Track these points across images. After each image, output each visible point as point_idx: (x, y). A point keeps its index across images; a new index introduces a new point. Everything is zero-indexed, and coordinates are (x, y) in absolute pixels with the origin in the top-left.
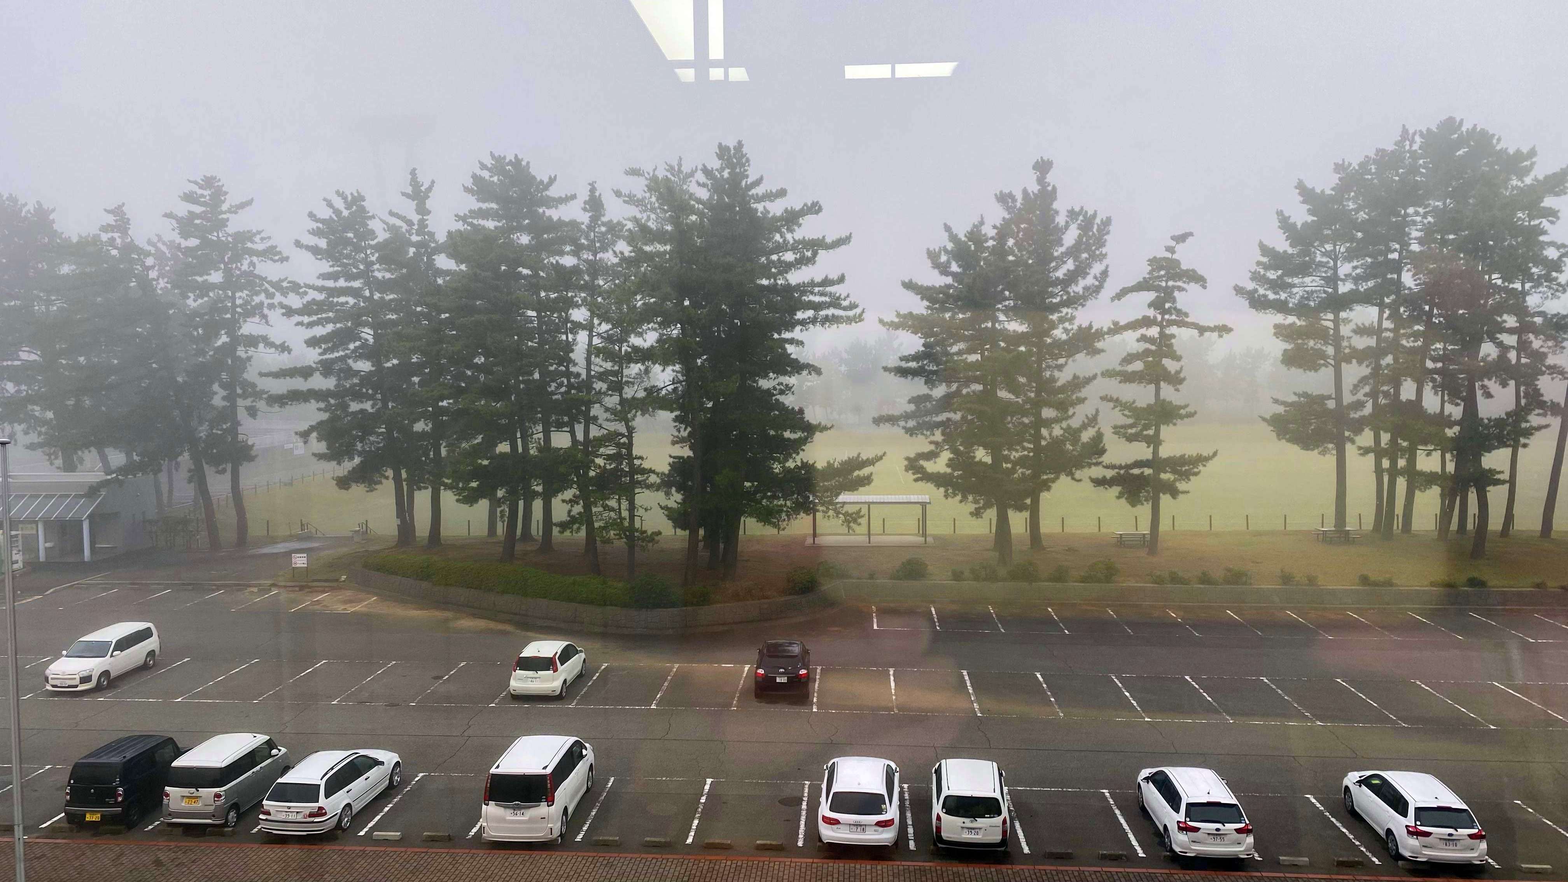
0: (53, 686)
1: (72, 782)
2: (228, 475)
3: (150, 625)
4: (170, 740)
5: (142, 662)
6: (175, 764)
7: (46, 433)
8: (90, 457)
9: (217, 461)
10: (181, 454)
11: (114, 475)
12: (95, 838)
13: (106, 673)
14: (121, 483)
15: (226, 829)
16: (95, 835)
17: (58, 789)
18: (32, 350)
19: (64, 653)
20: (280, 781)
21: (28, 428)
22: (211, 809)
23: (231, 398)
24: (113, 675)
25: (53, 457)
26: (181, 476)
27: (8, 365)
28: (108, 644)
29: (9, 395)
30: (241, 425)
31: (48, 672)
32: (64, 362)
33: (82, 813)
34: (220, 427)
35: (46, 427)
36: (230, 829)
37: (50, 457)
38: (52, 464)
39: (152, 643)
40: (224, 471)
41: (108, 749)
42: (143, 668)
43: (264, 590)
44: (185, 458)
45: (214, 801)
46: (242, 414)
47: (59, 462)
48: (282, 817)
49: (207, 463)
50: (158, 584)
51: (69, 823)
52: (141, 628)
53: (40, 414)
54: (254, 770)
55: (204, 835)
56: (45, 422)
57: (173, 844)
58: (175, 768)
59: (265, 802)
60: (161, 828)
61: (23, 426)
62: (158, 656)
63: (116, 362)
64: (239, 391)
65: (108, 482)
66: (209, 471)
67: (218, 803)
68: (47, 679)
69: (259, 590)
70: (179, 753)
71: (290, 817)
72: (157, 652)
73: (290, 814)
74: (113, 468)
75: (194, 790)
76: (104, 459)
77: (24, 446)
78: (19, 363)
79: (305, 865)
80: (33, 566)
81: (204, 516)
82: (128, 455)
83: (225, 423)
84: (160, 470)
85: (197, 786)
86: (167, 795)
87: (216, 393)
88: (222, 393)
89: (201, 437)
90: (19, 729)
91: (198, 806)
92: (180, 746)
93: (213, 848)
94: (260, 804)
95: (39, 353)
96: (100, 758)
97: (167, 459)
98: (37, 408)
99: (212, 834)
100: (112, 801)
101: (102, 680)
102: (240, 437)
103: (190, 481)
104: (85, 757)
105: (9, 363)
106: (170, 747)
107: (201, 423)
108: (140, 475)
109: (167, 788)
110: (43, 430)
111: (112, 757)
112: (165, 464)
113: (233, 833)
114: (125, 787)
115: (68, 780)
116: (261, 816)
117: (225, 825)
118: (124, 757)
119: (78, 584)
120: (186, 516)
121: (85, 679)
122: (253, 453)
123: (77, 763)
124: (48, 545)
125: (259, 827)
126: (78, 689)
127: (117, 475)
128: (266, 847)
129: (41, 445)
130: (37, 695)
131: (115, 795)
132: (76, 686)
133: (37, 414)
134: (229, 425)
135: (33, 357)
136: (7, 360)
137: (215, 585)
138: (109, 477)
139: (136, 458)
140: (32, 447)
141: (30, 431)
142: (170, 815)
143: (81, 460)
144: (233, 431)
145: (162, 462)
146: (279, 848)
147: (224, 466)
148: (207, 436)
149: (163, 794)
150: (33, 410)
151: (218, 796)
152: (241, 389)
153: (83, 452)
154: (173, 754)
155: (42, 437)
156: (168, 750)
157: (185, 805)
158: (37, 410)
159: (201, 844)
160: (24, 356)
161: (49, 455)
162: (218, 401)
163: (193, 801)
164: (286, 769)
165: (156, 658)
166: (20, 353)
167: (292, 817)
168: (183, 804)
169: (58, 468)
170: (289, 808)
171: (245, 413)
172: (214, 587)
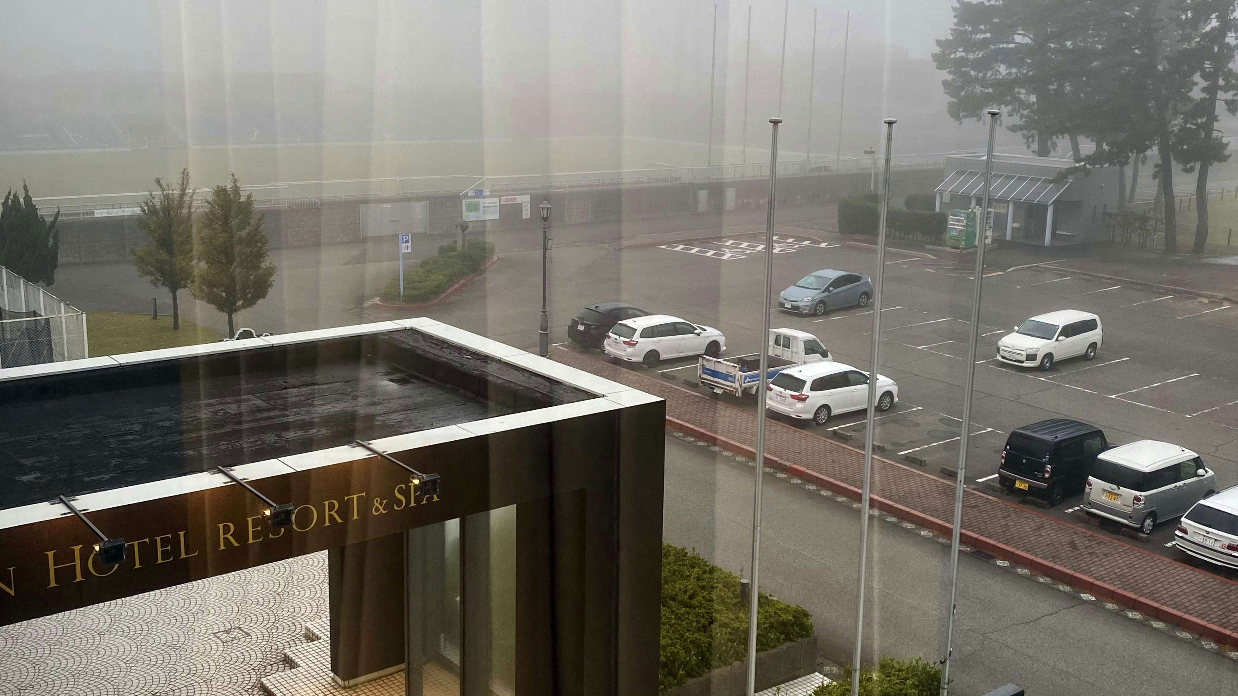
0: (1003, 357)
1: (1008, 447)
2: (1195, 175)
3: (1095, 317)
4: (1099, 433)
5: (1083, 352)
6: (1101, 456)
7: (1027, 117)
8: (1063, 143)
9: (1186, 158)
10: (1150, 147)
11: (1082, 163)
12: (1020, 505)
13: (1049, 356)
14: (1087, 172)
15: (1141, 535)
16: (1020, 503)
17: (996, 452)
18: (1026, 33)
19: (1016, 328)
20: (1202, 502)
21: (1013, 110)
22: (1129, 510)
23: (1211, 91)
24: (1056, 358)
25: (1030, 140)
26: (1146, 172)
27: (1003, 47)
28: (1055, 327)
29: (1001, 77)
30: (1217, 121)
31: (1000, 343)
32: (1052, 46)
33: (1014, 478)
34: (1194, 122)
35: (1028, 110)
36: (1145, 536)
37: (1028, 140)
38: (1028, 147)
39: (1095, 335)
40: (1191, 170)
41: (1044, 425)
42: (1084, 358)
43: (1215, 302)
44: (1154, 152)
45: (1134, 503)
46: (1220, 108)
47: (1035, 146)
48: (1198, 539)
49: (1175, 159)
50: (1109, 279)
51: (1000, 484)
52: (1087, 319)
53: (1025, 97)
54: (1178, 484)
55: (1117, 533)
56: (1029, 106)
57: (1090, 533)
58: (1101, 461)
59: (1183, 519)
60: (1079, 513)
61: (1009, 108)
62: (1100, 349)
63: (1100, 47)
64: (1221, 82)
65: (1076, 169)
66: (1176, 167)
67: (1136, 506)
68: (998, 350)
69: (1210, 302)
70: (1106, 447)
71: (1207, 543)
72: (1099, 345)
73: (1208, 540)
74: (1082, 156)
75: (1115, 486)
76: (1076, 147)
77: (1007, 127)
78: (1012, 46)
79: (1216, 596)
80: (1000, 244)
81: (1163, 216)
82: (1099, 145)
83: (1201, 118)
84: (1127, 163)
85: (1119, 484)
86: (1090, 485)
87: (1196, 84)
88: (1203, 83)
89: (1173, 131)
90: (972, 390)
91: (1117, 503)
92: (1108, 441)
93: (1125, 548)
94: (1178, 520)
95: (1032, 36)
96: (1035, 432)
97: (1135, 151)
98: (1024, 91)
99: (1125, 535)
100: (1040, 475)
101: (1046, 361)
102: (1215, 134)
103: (1154, 177)
104: (1023, 428)
105: (1005, 46)
106: (1099, 438)
107: (1175, 114)
108: (1107, 165)
109: (1090, 478)
110: (1025, 112)
111: (1046, 434)
112: (1132, 156)
113: (1147, 541)
114: (1053, 466)
115: (1005, 445)
116: (1177, 532)
117: (1141, 530)
118: (1056, 437)
119: (1037, 266)
120: (1145, 214)
121: (1031, 357)
122: (1226, 152)
123: (1014, 432)
124: (1016, 225)
125: (1174, 543)
126: (1024, 365)
127: (1085, 164)
128: (1177, 564)
129: (1021, 128)
130: (989, 363)
131: (1044, 471)
132: (1022, 362)
133: (1022, 96)
134: (1204, 120)
135: (1027, 40)
136: (1003, 43)
137: (1165, 289)
138: (1078, 165)
139: (1106, 147)
140: (1014, 129)
141: (1015, 114)
142: (1090, 504)
143: (1055, 145)
144: (1208, 128)
145: (1130, 154)
146: (1191, 570)
147: (1192, 164)
148: (1179, 130)
149: (1084, 482)
150: (1019, 93)
151: (1137, 499)
152: (1223, 80)
153: (1057, 137)
154: (1100, 447)
155: (1024, 120)
156: (1096, 442)
157: (1104, 499)
158: (1022, 93)
159: (1114, 541)
160: (1018, 39)
161: (1027, 138)
162: (1196, 94)
163: (1113, 497)
164: (1210, 493)
165: (1097, 351)
166: (1016, 36)
167: (1209, 543)
168: (1104, 498)
169: (1033, 152)
170: (1208, 532)
171: (1225, 107)
172: (1163, 291)
